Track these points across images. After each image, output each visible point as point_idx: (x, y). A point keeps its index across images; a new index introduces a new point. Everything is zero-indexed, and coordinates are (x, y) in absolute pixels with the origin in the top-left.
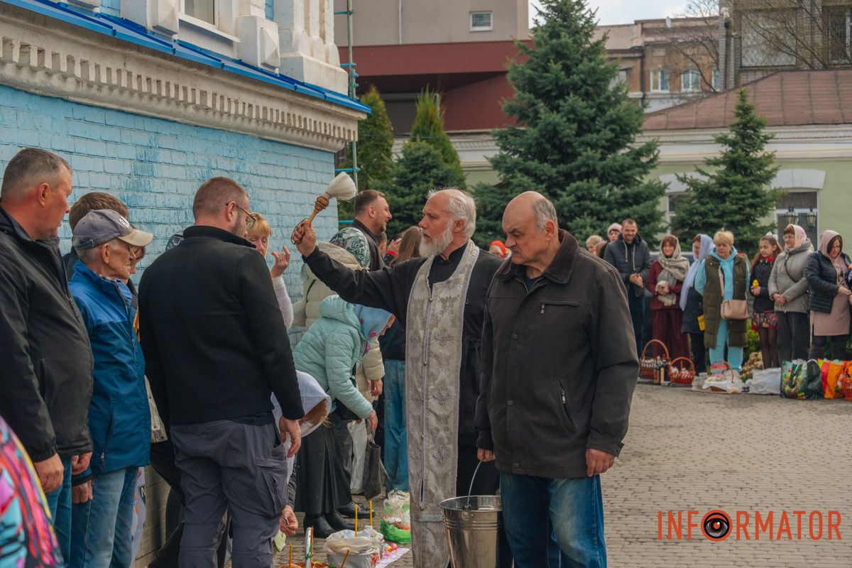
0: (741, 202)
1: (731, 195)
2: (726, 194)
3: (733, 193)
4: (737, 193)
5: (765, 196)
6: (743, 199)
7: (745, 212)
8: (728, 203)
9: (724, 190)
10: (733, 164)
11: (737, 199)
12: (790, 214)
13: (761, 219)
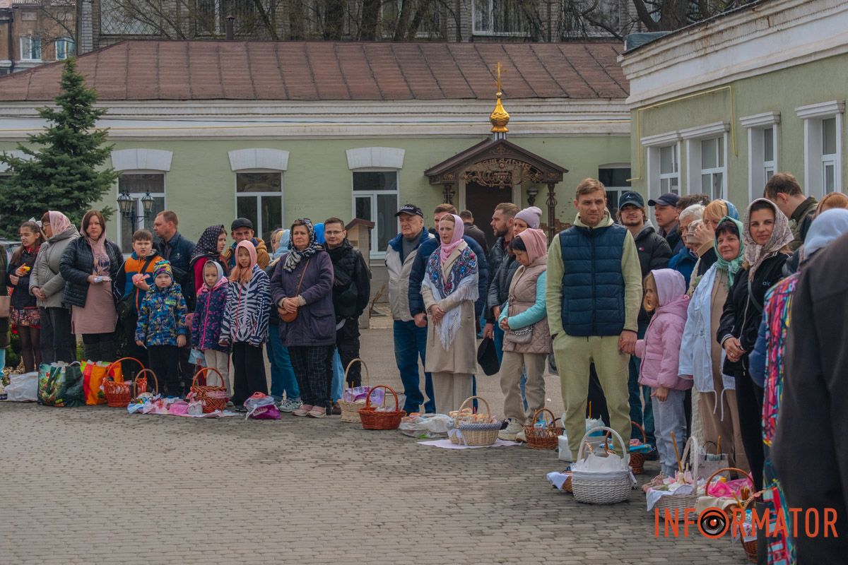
0: (69, 185)
1: (57, 176)
2: (52, 175)
3: (59, 174)
4: (64, 174)
5: (96, 178)
6: (71, 181)
7: (73, 195)
8: (53, 186)
9: (49, 170)
10: (60, 142)
11: (63, 181)
12: (124, 198)
13: (92, 204)
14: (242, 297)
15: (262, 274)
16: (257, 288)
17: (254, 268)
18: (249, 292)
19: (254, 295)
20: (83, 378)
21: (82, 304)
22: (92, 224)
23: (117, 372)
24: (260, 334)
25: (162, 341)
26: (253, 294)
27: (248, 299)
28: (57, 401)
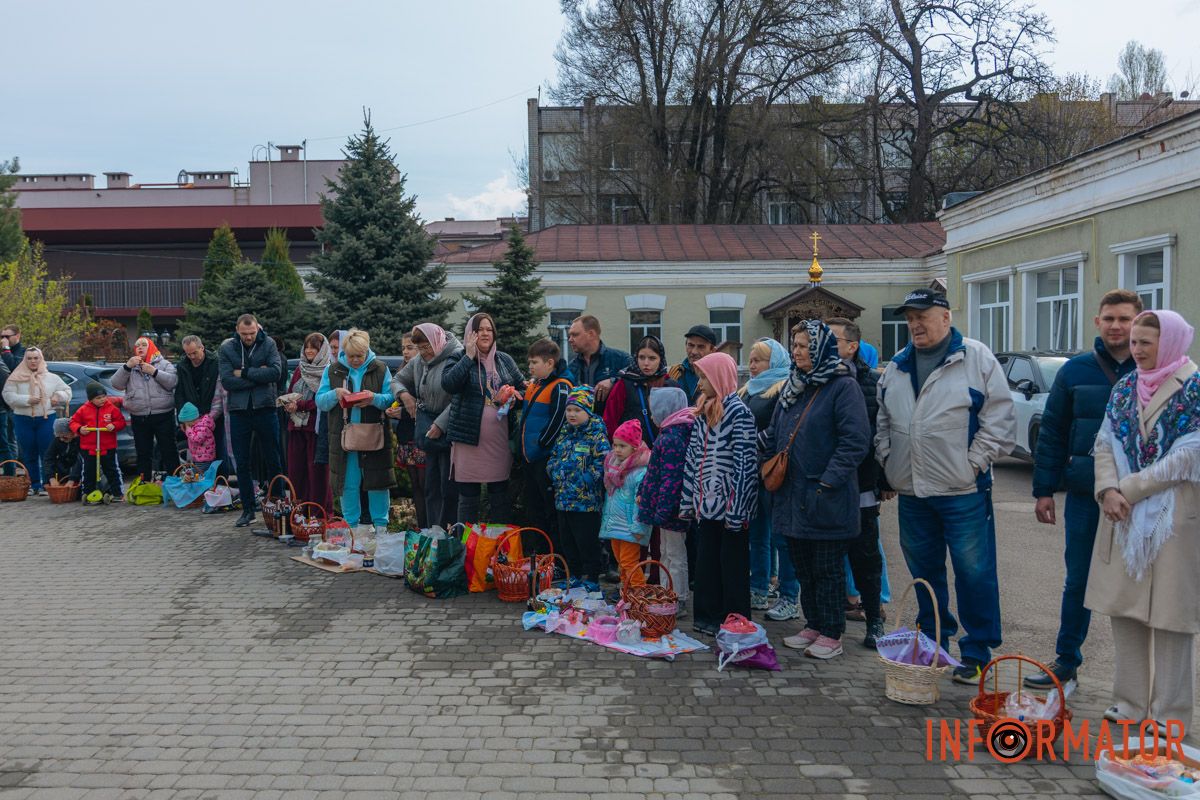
3: (506, 309)
5: (532, 312)
9: (498, 306)
10: (507, 286)
14: (708, 447)
15: (739, 410)
16: (732, 432)
17: (729, 399)
18: (720, 440)
19: (727, 445)
20: (465, 554)
23: (514, 542)
26: (725, 442)
27: (719, 450)
28: (427, 589)
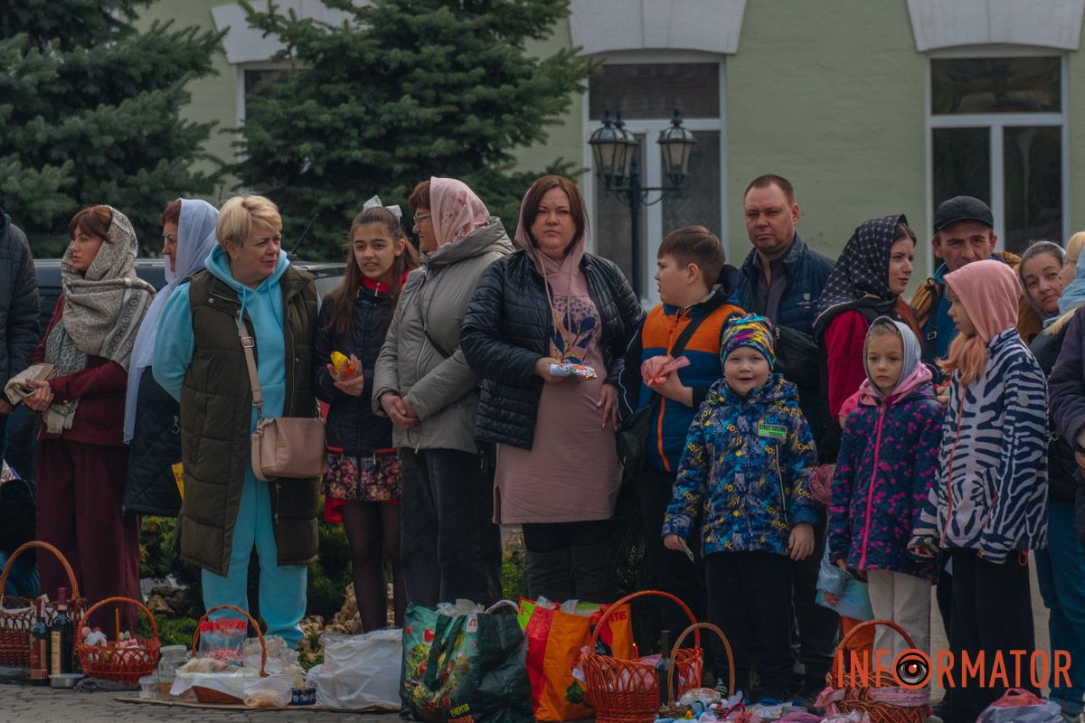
0: (453, 98)
1: (419, 72)
2: (404, 69)
4: (439, 66)
5: (528, 76)
6: (458, 87)
7: (463, 129)
8: (407, 100)
11: (437, 86)
12: (608, 134)
13: (518, 151)
14: (963, 422)
15: (1015, 357)
16: (1003, 396)
18: (984, 409)
19: (995, 418)
20: (525, 647)
21: (525, 441)
22: (547, 211)
23: (620, 630)
24: (1006, 529)
25: (747, 541)
26: (992, 413)
27: (981, 427)
28: (455, 710)
